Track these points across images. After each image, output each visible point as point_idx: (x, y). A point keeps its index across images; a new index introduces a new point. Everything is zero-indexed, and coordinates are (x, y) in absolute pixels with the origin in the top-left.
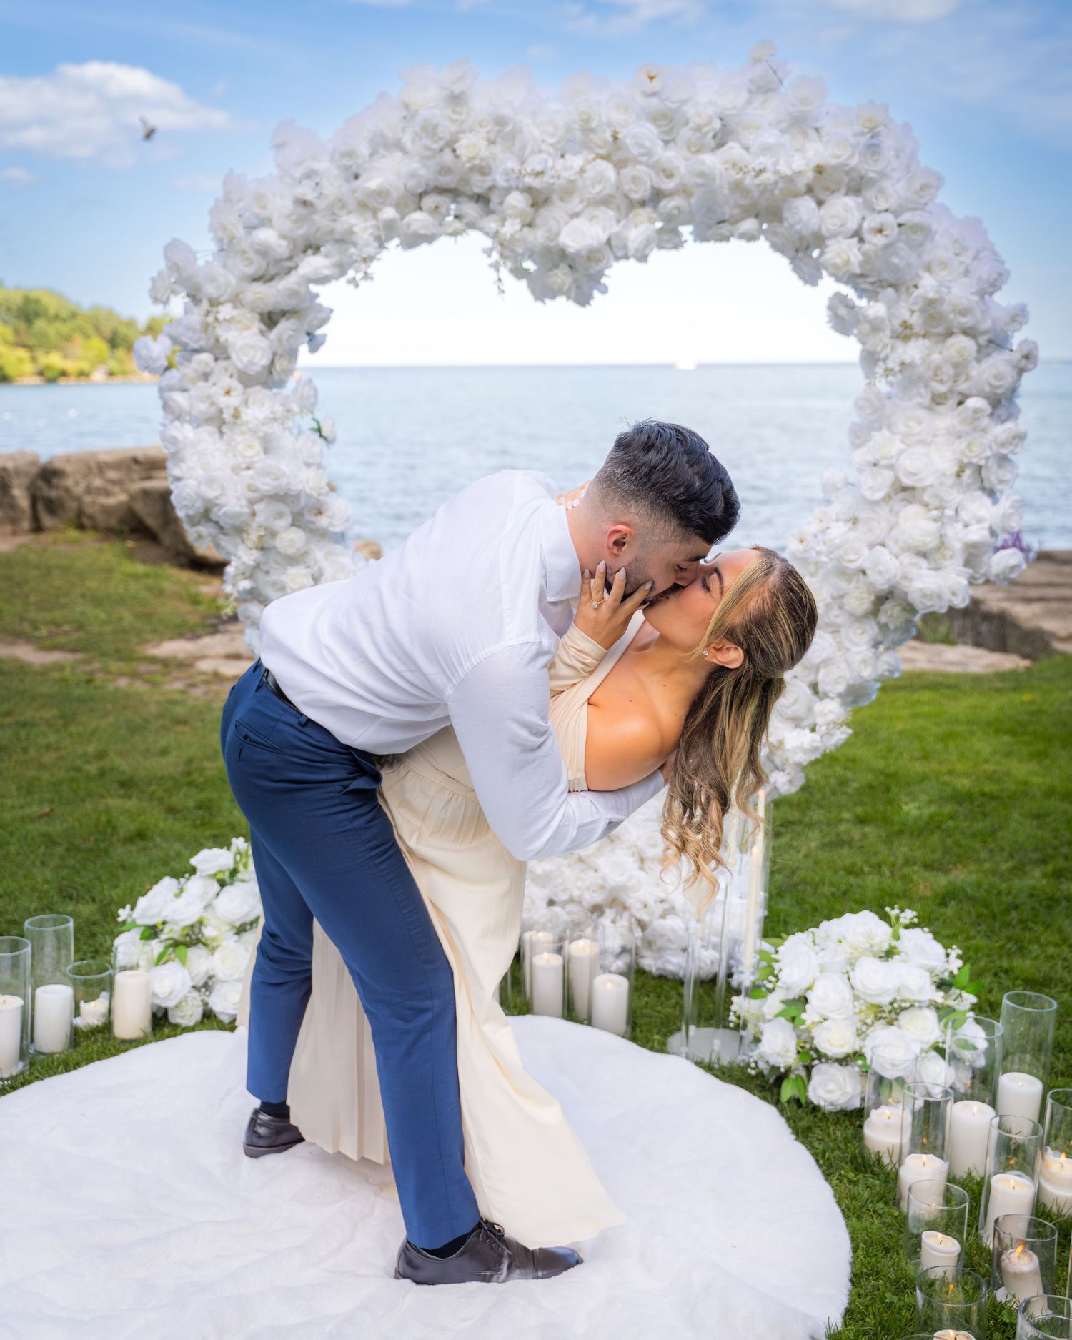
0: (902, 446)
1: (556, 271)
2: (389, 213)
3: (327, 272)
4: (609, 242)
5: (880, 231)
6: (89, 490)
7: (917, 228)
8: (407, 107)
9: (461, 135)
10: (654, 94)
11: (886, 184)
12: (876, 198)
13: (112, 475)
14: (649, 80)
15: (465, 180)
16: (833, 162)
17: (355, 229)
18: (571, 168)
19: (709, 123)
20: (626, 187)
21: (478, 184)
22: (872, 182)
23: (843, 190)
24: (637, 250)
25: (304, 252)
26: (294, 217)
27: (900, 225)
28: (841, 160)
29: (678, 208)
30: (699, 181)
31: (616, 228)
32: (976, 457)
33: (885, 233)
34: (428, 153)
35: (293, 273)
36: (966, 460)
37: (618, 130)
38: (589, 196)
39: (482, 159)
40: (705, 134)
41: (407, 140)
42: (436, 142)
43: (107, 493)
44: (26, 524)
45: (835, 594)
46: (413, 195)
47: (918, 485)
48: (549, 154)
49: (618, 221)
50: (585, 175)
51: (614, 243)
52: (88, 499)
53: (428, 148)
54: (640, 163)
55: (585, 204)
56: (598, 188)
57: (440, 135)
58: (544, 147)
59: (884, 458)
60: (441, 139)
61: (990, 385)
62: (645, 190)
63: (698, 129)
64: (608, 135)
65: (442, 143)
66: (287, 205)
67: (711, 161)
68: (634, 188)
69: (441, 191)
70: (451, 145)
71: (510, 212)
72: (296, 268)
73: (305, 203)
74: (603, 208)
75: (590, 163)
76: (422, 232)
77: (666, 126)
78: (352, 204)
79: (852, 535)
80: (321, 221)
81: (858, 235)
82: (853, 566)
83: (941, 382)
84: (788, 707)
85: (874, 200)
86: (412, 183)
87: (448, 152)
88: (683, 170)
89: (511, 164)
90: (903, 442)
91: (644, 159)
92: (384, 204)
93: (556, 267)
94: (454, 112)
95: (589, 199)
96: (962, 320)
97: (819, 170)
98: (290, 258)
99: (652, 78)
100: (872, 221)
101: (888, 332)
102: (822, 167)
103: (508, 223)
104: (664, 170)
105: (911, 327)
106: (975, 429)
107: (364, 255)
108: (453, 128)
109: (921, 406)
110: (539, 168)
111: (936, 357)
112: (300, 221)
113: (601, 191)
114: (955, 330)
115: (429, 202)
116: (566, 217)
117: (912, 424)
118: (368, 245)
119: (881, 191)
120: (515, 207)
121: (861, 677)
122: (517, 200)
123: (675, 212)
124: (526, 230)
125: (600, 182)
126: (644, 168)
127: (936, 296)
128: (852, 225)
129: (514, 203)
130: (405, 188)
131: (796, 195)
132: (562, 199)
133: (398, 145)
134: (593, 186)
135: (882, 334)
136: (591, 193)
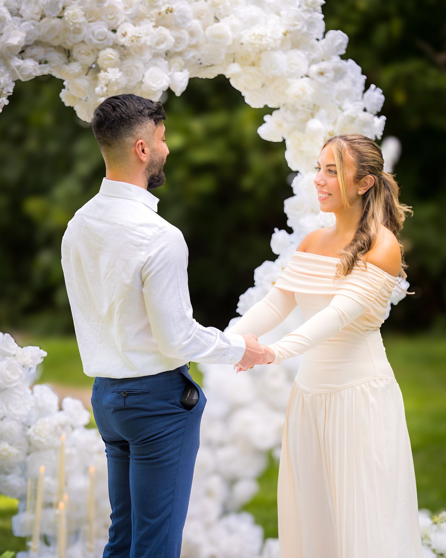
5: (322, 74)
9: (68, 6)
16: (292, 29)
28: (298, 27)
31: (169, 74)
33: (325, 75)
37: (172, 6)
38: (155, 51)
54: (183, 28)
55: (152, 56)
56: (162, 46)
62: (185, 46)
64: (163, 9)
68: (177, 45)
74: (163, 59)
81: (308, 75)
88: (203, 33)
95: (155, 53)
97: (286, 34)
100: (315, 68)
102: (287, 32)
103: (109, 70)
104: (192, 32)
120: (110, 59)
122: (110, 54)
125: (163, 42)
126: (184, 31)
128: (303, 69)
129: (112, 57)
134: (158, 44)
136: (155, 49)
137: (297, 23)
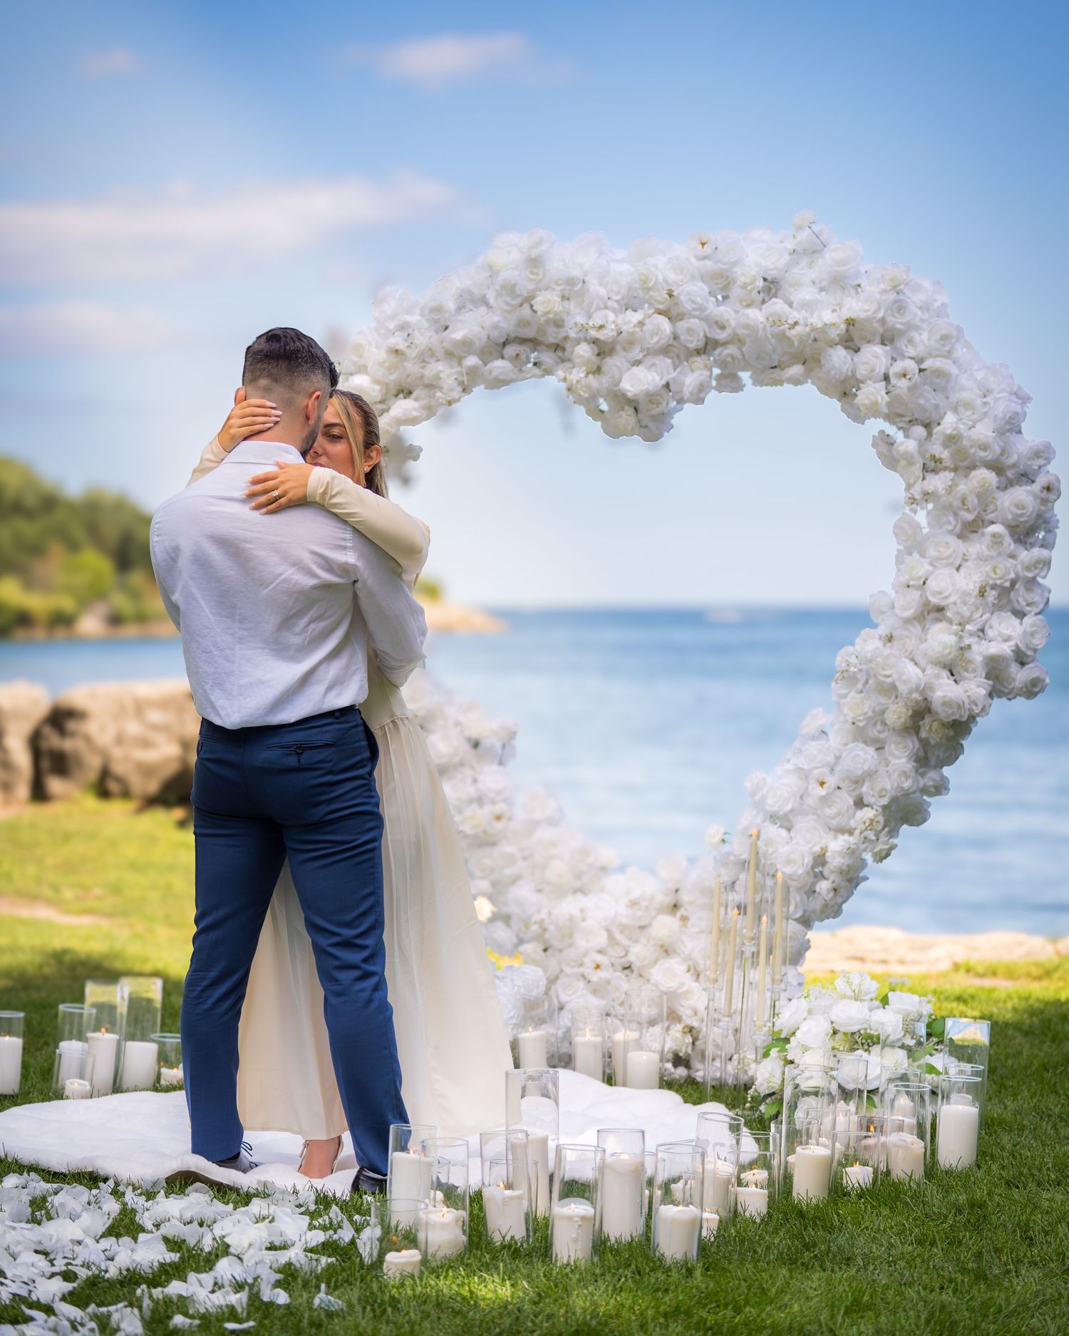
0: (927, 567)
1: (622, 413)
2: (472, 361)
3: (415, 414)
4: (667, 385)
5: (905, 376)
6: (120, 740)
7: (940, 373)
8: (491, 268)
9: (537, 293)
10: (704, 258)
11: (915, 335)
12: (906, 346)
13: (155, 716)
14: (700, 246)
15: (541, 331)
16: (862, 315)
17: (441, 375)
18: (629, 322)
19: (753, 282)
20: (682, 338)
21: (552, 336)
22: (901, 333)
23: (878, 339)
24: (691, 393)
25: (396, 396)
26: (387, 364)
27: (921, 370)
28: (869, 313)
29: (732, 356)
30: (745, 332)
31: (673, 375)
32: (1000, 579)
33: (908, 377)
34: (508, 308)
35: (385, 414)
36: (991, 582)
37: (673, 289)
38: (649, 346)
39: (556, 314)
40: (751, 291)
41: (491, 297)
42: (514, 298)
43: (146, 744)
44: (23, 790)
45: (877, 709)
46: (497, 344)
47: (943, 603)
48: (614, 310)
49: (675, 369)
50: (644, 328)
51: (672, 387)
52: (117, 753)
53: (508, 304)
54: (694, 317)
55: (645, 353)
56: (655, 339)
57: (519, 293)
58: (610, 303)
59: (913, 579)
60: (519, 296)
61: (1012, 513)
62: (698, 341)
63: (744, 287)
64: (664, 293)
65: (520, 300)
66: (382, 355)
67: (756, 316)
68: (689, 338)
69: (522, 341)
70: (528, 300)
71: (578, 360)
72: (387, 410)
73: (397, 351)
74: (661, 357)
75: (650, 317)
76: (502, 377)
77: (721, 283)
78: (440, 353)
79: (887, 651)
80: (411, 367)
81: (886, 378)
82: (889, 680)
83: (968, 510)
84: (833, 818)
85: (904, 348)
86: (495, 334)
87: (526, 306)
88: (733, 323)
89: (580, 319)
90: (931, 564)
91: (697, 313)
92: (469, 353)
93: (623, 409)
94: (532, 273)
95: (648, 348)
96: (983, 454)
97: (850, 322)
98: (382, 402)
99: (703, 244)
100: (898, 366)
101: (919, 466)
102: (852, 320)
103: (575, 371)
104: (717, 323)
105: (940, 461)
106: (999, 554)
107: (449, 399)
108: (531, 286)
109: (950, 532)
110: (600, 323)
111: (962, 488)
112: (391, 369)
113: (658, 341)
114: (978, 464)
115: (511, 350)
116: (627, 365)
117: (941, 549)
118: (452, 390)
119: (911, 341)
120: (582, 356)
121: (902, 789)
122: (584, 351)
123: (729, 359)
124: (591, 376)
125: (657, 334)
126: (697, 321)
127: (955, 432)
128: (880, 371)
129: (582, 353)
130: (488, 338)
131: (833, 344)
132: (625, 350)
133: (484, 301)
134: (652, 337)
135: (914, 468)
136: (649, 344)
137: (866, 308)
